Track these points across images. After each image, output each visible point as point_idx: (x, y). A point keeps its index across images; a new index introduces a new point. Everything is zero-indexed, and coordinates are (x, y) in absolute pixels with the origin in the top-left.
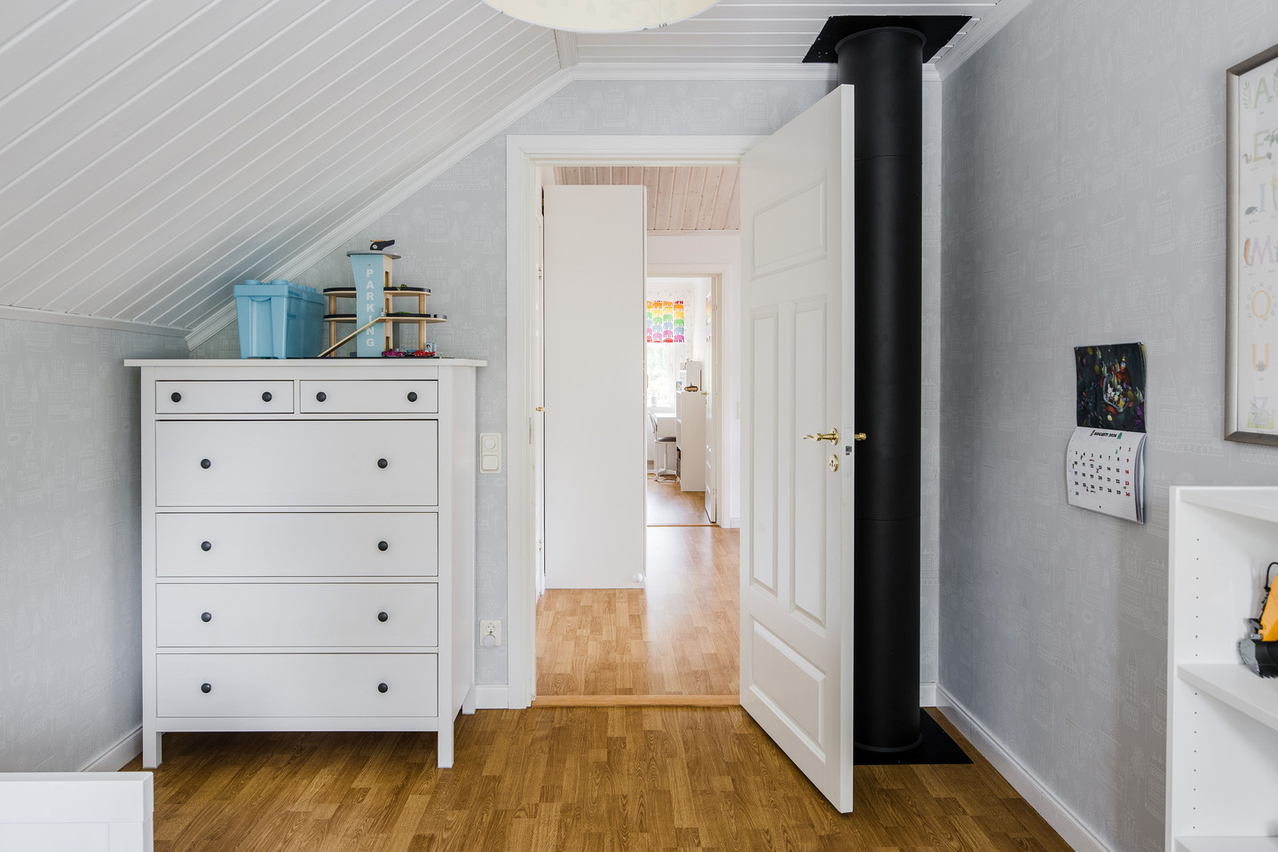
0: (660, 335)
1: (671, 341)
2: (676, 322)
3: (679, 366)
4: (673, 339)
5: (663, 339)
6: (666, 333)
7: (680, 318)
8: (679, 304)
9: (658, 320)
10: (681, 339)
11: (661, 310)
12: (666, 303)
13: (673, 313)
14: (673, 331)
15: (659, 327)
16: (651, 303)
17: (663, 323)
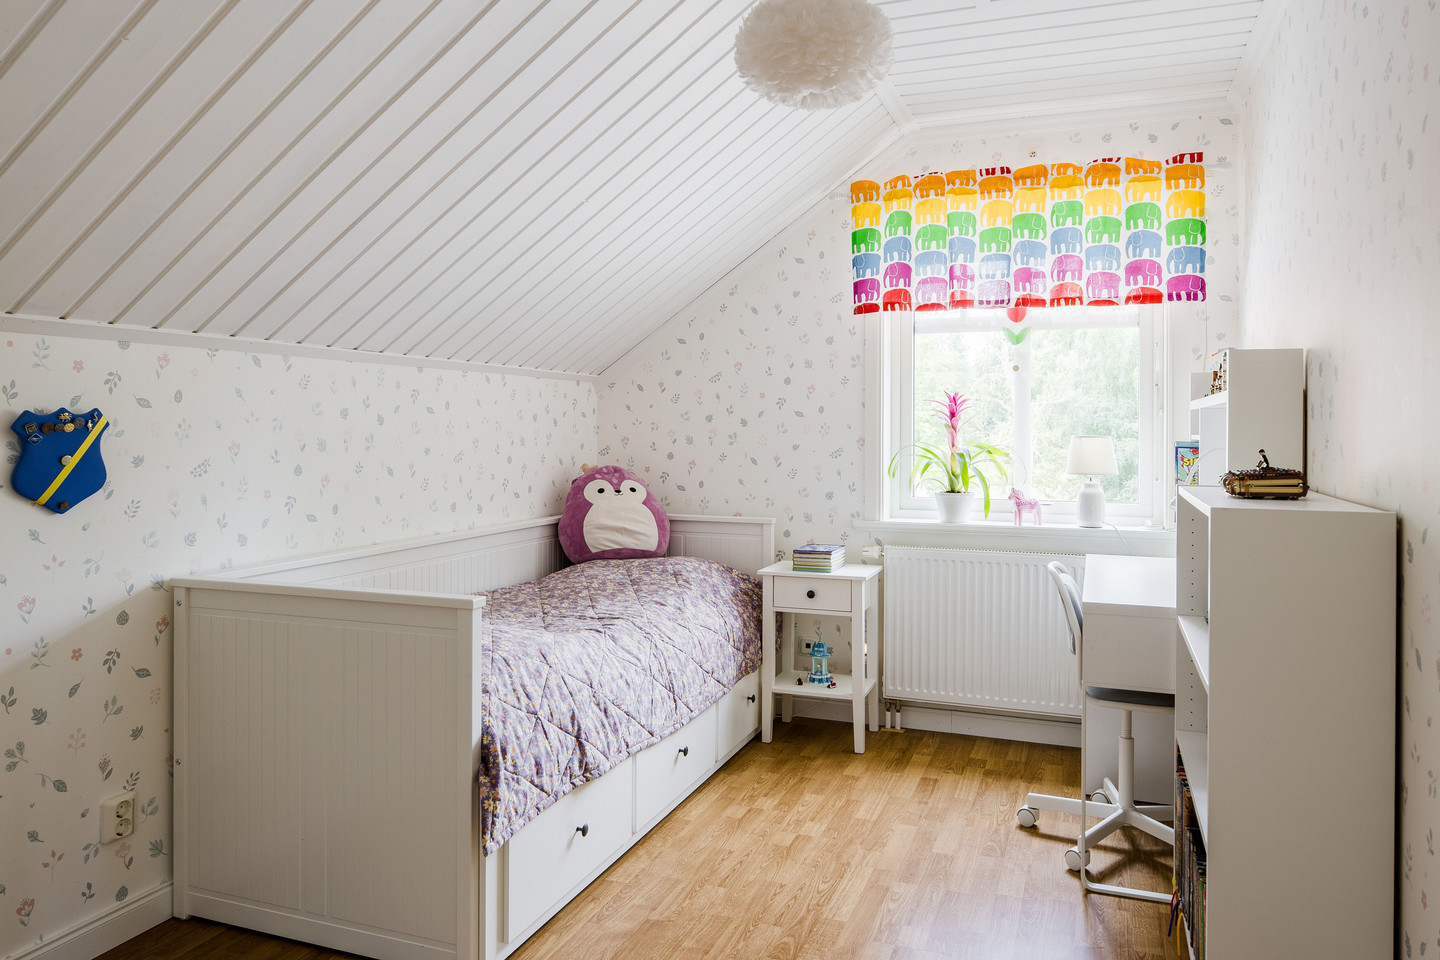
0: (1110, 280)
1: (1156, 298)
2: (1175, 228)
3: (1186, 387)
4: (1164, 289)
5: (1124, 290)
6: (1134, 269)
7: (1188, 215)
8: (1188, 163)
9: (1107, 225)
10: (1194, 288)
11: (1119, 189)
12: (1134, 165)
13: (1166, 200)
14: (1162, 261)
15: (1110, 252)
16: (1080, 169)
17: (1125, 234)
